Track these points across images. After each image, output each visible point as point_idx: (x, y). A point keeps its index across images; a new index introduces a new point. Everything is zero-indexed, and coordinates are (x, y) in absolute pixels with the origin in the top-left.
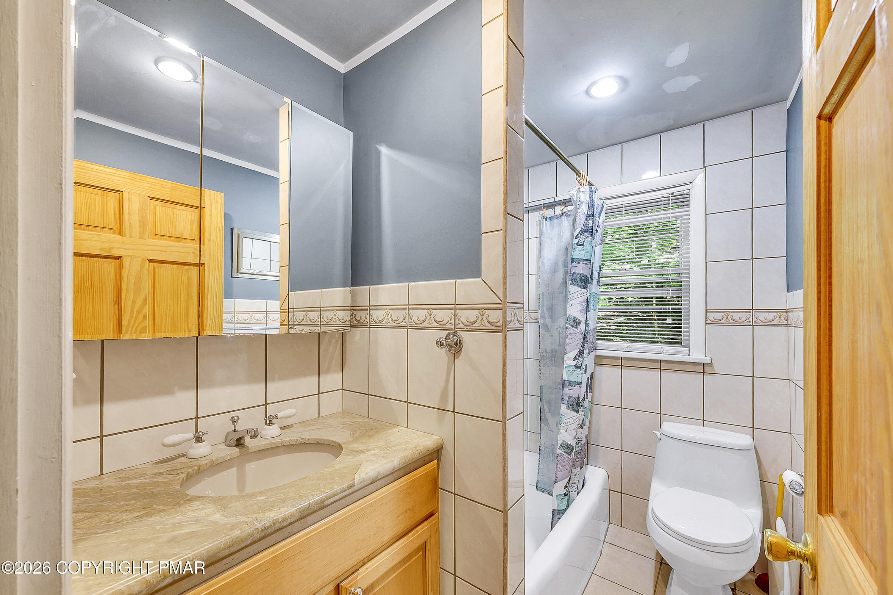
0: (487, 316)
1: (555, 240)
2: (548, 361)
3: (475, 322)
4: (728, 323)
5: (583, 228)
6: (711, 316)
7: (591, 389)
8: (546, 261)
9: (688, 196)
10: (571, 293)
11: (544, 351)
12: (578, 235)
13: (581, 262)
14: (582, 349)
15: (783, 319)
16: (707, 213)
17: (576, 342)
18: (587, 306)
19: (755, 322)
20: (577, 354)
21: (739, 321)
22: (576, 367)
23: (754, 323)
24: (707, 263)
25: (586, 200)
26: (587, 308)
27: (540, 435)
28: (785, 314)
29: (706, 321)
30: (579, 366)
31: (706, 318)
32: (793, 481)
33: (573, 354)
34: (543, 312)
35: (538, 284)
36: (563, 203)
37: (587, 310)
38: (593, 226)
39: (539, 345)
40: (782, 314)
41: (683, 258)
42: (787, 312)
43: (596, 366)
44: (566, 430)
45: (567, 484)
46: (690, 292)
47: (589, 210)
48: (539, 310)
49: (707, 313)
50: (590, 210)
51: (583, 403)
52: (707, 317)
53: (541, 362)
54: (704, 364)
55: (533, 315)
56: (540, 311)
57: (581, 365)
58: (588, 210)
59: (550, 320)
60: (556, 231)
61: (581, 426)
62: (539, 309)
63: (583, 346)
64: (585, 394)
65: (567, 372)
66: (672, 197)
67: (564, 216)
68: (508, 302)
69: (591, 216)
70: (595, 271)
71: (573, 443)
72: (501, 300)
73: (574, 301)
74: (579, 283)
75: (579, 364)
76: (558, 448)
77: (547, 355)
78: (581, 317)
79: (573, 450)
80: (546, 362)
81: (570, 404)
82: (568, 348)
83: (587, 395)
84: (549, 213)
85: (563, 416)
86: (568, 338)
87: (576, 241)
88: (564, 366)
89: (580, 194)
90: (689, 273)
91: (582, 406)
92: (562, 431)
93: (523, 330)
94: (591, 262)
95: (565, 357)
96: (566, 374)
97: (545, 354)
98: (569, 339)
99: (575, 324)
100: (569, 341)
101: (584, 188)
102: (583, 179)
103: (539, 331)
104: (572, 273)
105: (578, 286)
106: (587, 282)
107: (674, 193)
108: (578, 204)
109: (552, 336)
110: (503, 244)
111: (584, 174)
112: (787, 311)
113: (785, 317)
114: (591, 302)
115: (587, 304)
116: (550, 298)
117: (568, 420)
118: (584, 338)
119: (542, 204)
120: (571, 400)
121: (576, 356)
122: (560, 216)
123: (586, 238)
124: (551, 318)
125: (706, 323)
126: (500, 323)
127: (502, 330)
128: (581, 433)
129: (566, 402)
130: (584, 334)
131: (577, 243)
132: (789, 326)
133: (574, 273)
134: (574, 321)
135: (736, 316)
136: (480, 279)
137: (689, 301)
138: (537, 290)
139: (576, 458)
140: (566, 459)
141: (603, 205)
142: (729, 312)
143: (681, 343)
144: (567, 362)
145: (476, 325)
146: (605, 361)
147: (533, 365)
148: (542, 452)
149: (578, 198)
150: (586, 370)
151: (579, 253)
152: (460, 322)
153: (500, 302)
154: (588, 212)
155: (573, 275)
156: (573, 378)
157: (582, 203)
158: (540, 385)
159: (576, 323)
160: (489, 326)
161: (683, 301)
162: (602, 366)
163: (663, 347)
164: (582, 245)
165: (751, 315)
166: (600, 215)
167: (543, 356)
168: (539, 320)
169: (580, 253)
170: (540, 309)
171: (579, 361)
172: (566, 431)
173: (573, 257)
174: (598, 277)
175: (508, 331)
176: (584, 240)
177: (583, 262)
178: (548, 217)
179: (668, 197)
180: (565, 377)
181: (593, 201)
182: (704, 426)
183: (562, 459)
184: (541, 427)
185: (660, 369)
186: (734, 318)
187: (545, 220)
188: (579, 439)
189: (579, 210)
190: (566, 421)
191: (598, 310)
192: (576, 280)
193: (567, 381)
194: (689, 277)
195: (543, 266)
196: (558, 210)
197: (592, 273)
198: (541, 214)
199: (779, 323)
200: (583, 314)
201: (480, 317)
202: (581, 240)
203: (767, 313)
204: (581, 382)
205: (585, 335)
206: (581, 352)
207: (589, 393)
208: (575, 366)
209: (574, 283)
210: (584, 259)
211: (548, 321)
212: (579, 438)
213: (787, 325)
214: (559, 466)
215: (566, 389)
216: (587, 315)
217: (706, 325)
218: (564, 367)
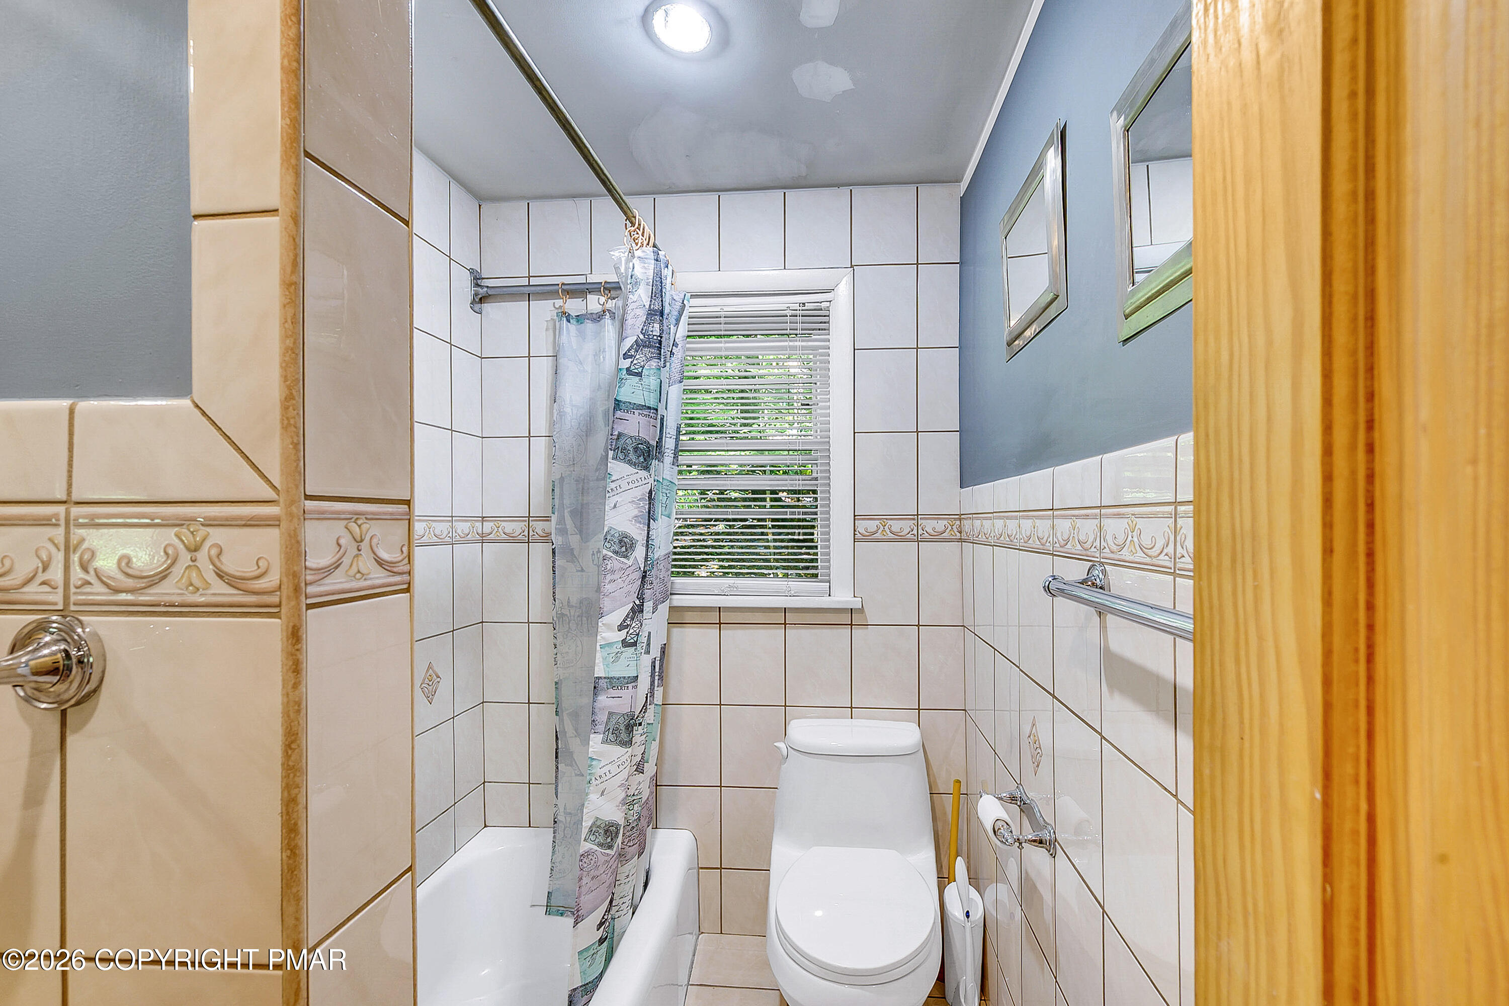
0: (214, 552)
1: (589, 368)
2: (573, 626)
3: (163, 576)
4: (885, 537)
5: (642, 337)
6: (862, 525)
7: (661, 678)
8: (568, 410)
9: (826, 313)
10: (613, 478)
11: (565, 603)
12: (629, 350)
13: (636, 412)
14: (637, 602)
15: (955, 530)
16: (856, 348)
17: (625, 590)
18: (650, 508)
19: (921, 535)
20: (628, 615)
21: (899, 534)
22: (625, 644)
23: (919, 537)
24: (856, 434)
25: (648, 279)
26: (649, 513)
27: (556, 789)
28: (958, 522)
29: (854, 534)
30: (632, 641)
31: (855, 531)
32: (997, 820)
33: (618, 616)
34: (561, 520)
35: (552, 458)
36: (604, 288)
37: (651, 516)
38: (661, 337)
39: (554, 593)
40: (954, 522)
41: (819, 424)
42: (960, 520)
43: (674, 627)
44: (603, 792)
45: (605, 915)
46: (831, 484)
47: (653, 301)
48: (552, 515)
49: (856, 522)
50: (655, 300)
51: (643, 717)
52: (856, 527)
53: (557, 628)
54: (851, 609)
55: (539, 527)
56: (554, 518)
57: (635, 639)
58: (651, 301)
59: (579, 536)
60: (589, 347)
61: (640, 769)
62: (553, 513)
63: (641, 597)
64: (647, 697)
65: (604, 659)
66: (802, 310)
67: (607, 317)
68: (308, 497)
69: (657, 314)
70: (668, 436)
71: (618, 817)
72: (274, 487)
73: (621, 497)
74: (632, 456)
75: (632, 636)
76: (583, 840)
77: (572, 614)
78: (637, 533)
79: (617, 833)
80: (569, 628)
81: (611, 730)
82: (606, 603)
83: (652, 696)
84: (574, 306)
85: (594, 763)
86: (607, 581)
87: (626, 363)
88: (598, 644)
89: (634, 261)
90: (829, 450)
91: (640, 724)
92: (593, 797)
93: (407, 590)
94: (659, 412)
95: (600, 624)
96: (601, 664)
97: (566, 612)
98: (610, 582)
99: (624, 549)
100: (609, 588)
101: (643, 251)
102: (640, 233)
103: (554, 562)
104: (616, 433)
105: (630, 463)
106: (649, 456)
107: (806, 304)
108: (629, 282)
109: (582, 570)
110: (283, 269)
111: (642, 223)
112: (960, 517)
113: (958, 526)
114: (660, 498)
115: (650, 504)
116: (577, 490)
117: (606, 769)
118: (644, 577)
119: (558, 285)
120: (613, 720)
121: (624, 621)
122: (598, 318)
123: (648, 360)
124: (581, 532)
125: (854, 539)
126: (272, 580)
127: (279, 606)
128: (639, 783)
129: (601, 728)
130: (642, 569)
131: (628, 369)
132: (964, 542)
133: (620, 435)
134: (620, 541)
135: (896, 526)
136: (186, 402)
137: (829, 499)
138: (549, 472)
139: (629, 841)
140: (602, 859)
141: (683, 301)
142: (886, 519)
143: (816, 576)
144: (604, 635)
145: (168, 591)
146: (689, 617)
147: (541, 636)
148: (560, 826)
149: (630, 270)
150: (648, 645)
151: (631, 392)
152: (91, 578)
153: (270, 494)
154: (650, 305)
155: (618, 439)
156: (621, 670)
157: (637, 283)
158: (556, 680)
159: (625, 545)
160: (221, 591)
161: (821, 500)
162: (683, 627)
163: (789, 583)
164: (639, 375)
165: (916, 524)
166: (678, 321)
167: (561, 616)
168: (553, 537)
169: (634, 390)
170: (556, 513)
171: (631, 631)
172: (602, 794)
173: (617, 398)
174: (676, 448)
175: (310, 606)
176: (642, 363)
177: (641, 412)
178: (573, 314)
179: (797, 310)
180: (599, 671)
181: (661, 282)
182: (852, 718)
183: (592, 862)
184: (557, 772)
185: (785, 624)
186: (893, 529)
187: (565, 319)
188: (635, 798)
189: (631, 296)
190: (601, 772)
191: (674, 516)
192: (624, 450)
193: (605, 678)
194: (830, 457)
195: (561, 419)
196: (594, 303)
197: (661, 438)
198: (557, 307)
199: (951, 537)
200: (641, 526)
201: (185, 558)
202: (635, 362)
203: (936, 521)
204: (637, 676)
205: (645, 572)
206: (637, 610)
207: (656, 688)
208: (624, 641)
209: (621, 455)
210: (643, 406)
211: (574, 540)
212: (634, 795)
213: (961, 540)
214: (585, 880)
215: (602, 699)
216: (649, 527)
217: (855, 542)
218: (598, 648)
